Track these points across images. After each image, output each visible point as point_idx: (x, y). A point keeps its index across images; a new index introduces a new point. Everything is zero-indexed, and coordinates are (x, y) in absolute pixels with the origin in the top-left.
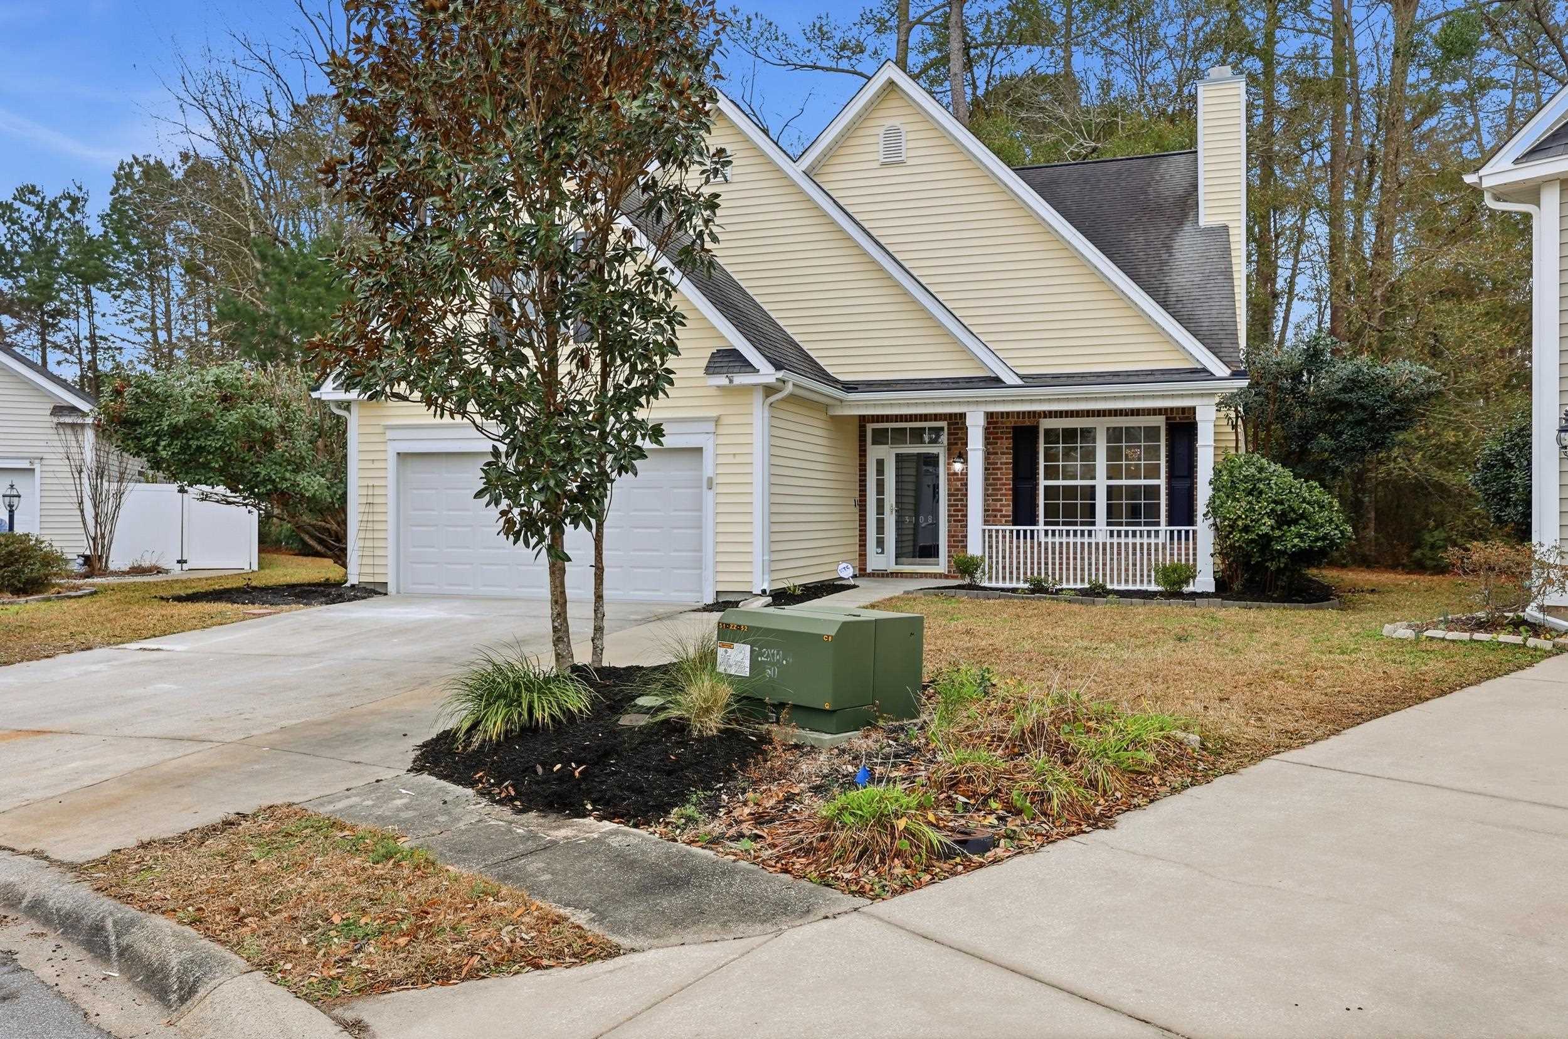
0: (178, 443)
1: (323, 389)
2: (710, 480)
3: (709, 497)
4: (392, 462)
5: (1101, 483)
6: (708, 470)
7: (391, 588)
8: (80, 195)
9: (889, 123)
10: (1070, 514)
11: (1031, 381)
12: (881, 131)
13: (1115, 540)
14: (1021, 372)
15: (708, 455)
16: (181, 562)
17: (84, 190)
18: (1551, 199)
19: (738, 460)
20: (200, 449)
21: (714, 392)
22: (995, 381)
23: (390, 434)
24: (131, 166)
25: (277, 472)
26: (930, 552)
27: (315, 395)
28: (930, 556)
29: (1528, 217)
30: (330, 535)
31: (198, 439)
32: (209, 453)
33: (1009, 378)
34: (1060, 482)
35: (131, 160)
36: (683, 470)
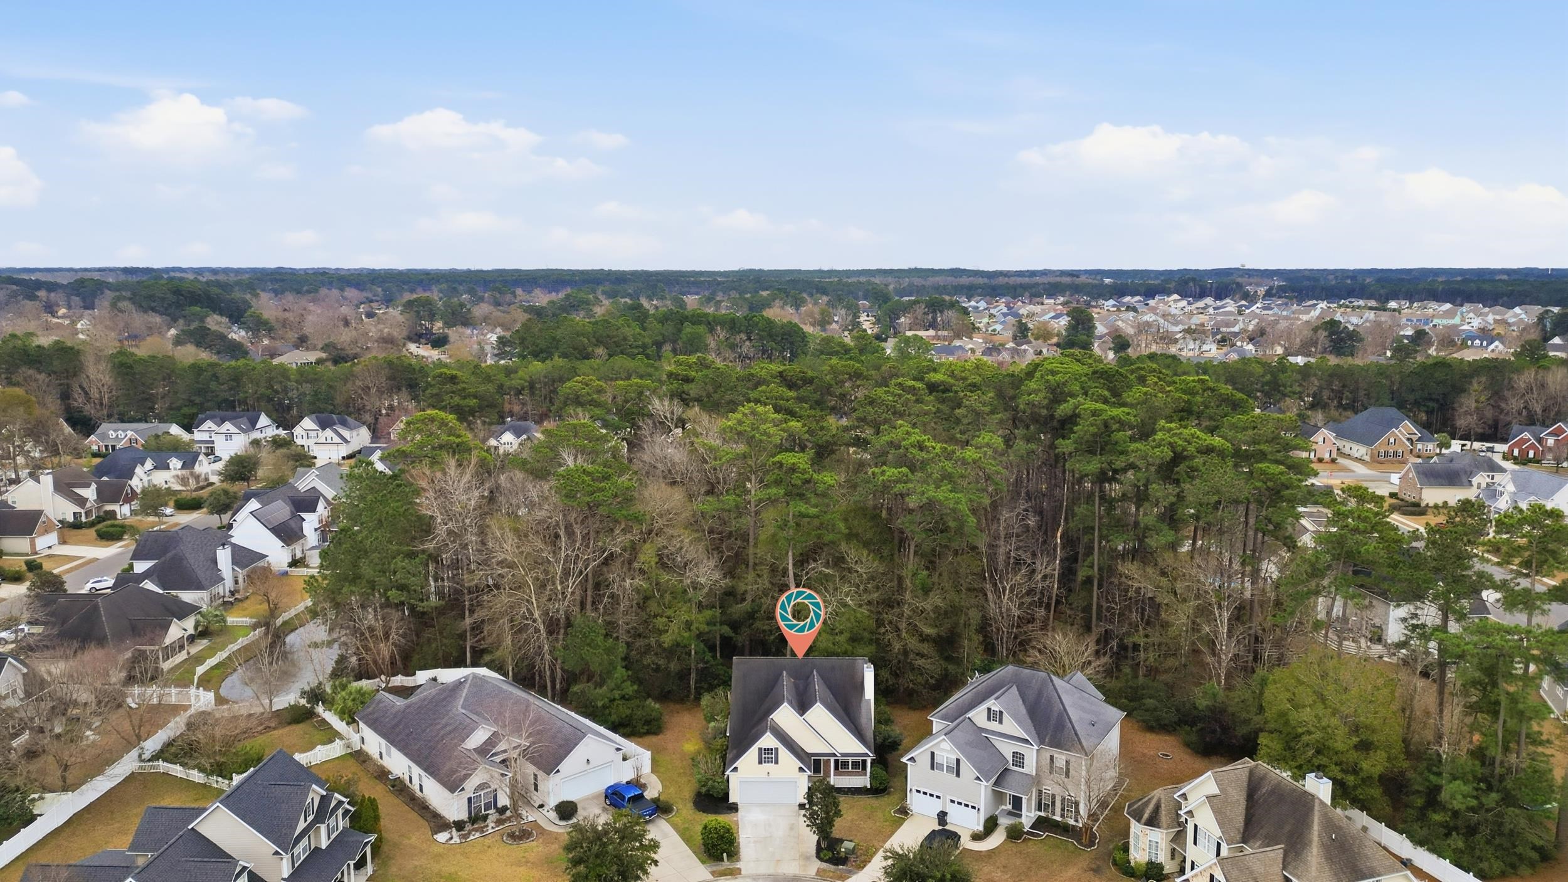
3: (799, 789)
4: (738, 782)
6: (798, 785)
23: (738, 779)
36: (793, 784)
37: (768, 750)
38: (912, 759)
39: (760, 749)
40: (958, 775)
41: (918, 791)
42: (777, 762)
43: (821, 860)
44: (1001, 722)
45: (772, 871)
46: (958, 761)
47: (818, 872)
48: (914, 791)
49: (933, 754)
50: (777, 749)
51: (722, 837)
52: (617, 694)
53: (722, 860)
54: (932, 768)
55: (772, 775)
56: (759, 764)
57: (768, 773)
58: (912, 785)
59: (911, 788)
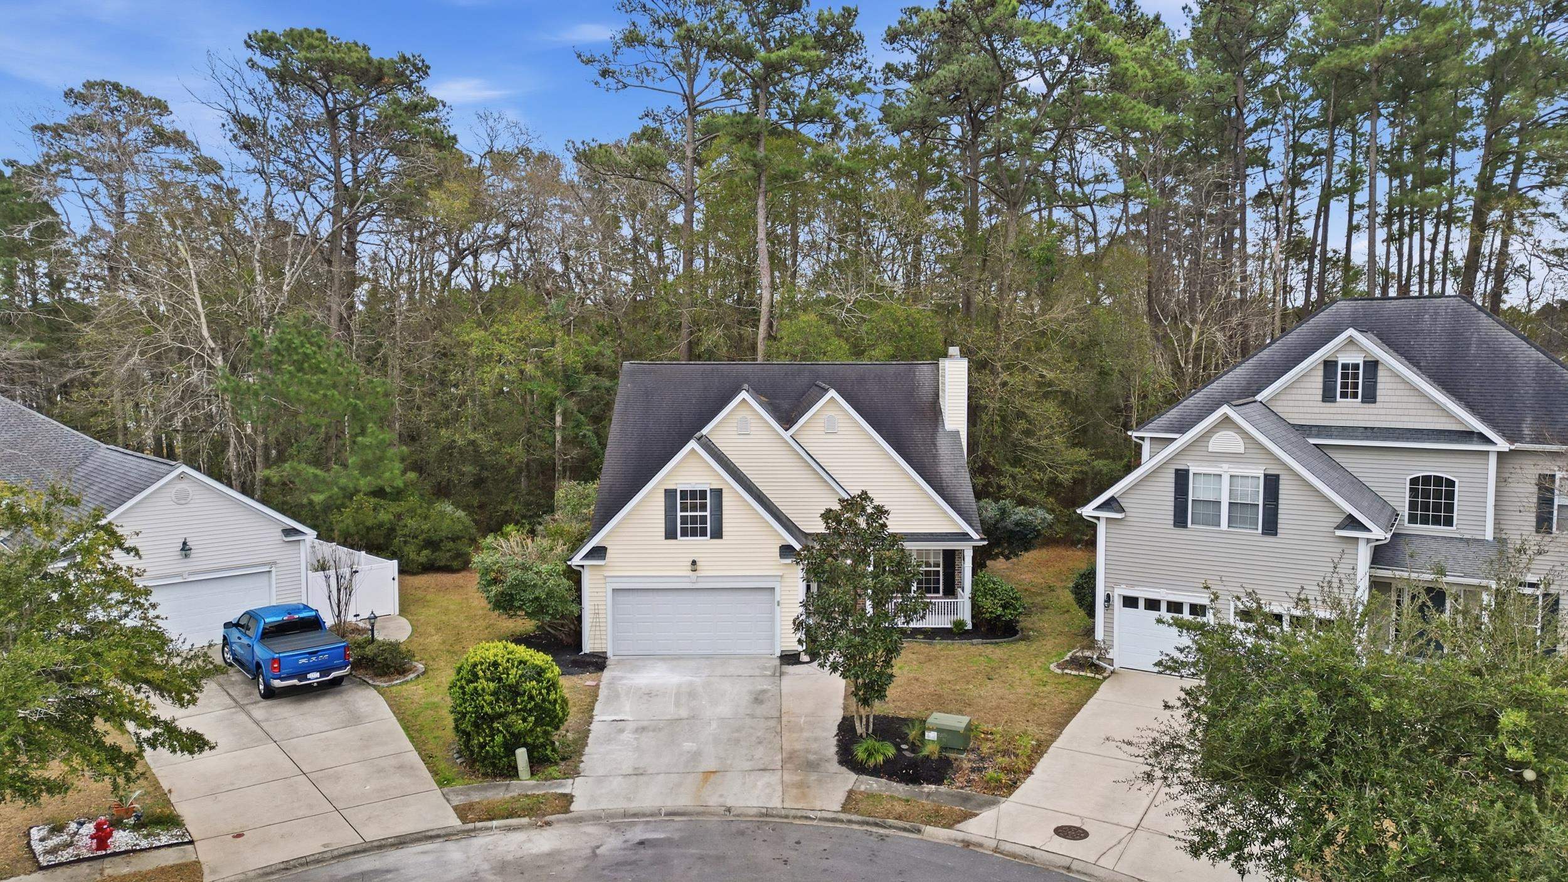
1: (573, 559)
2: (778, 602)
3: (778, 609)
4: (610, 593)
6: (777, 598)
7: (609, 654)
9: (829, 414)
12: (826, 417)
15: (777, 590)
18: (1102, 525)
19: (791, 593)
21: (779, 567)
23: (608, 580)
29: (1095, 530)
36: (764, 597)
37: (694, 498)
38: (1111, 504)
39: (670, 494)
40: (1271, 527)
41: (1130, 602)
42: (718, 534)
43: (858, 768)
44: (1370, 397)
45: (683, 800)
46: (1272, 484)
47: (851, 801)
48: (1117, 603)
49: (1182, 478)
50: (718, 493)
51: (514, 691)
52: (364, 483)
53: (512, 772)
54: (1180, 520)
55: (705, 570)
56: (666, 538)
57: (694, 563)
58: (1110, 584)
59: (1108, 595)
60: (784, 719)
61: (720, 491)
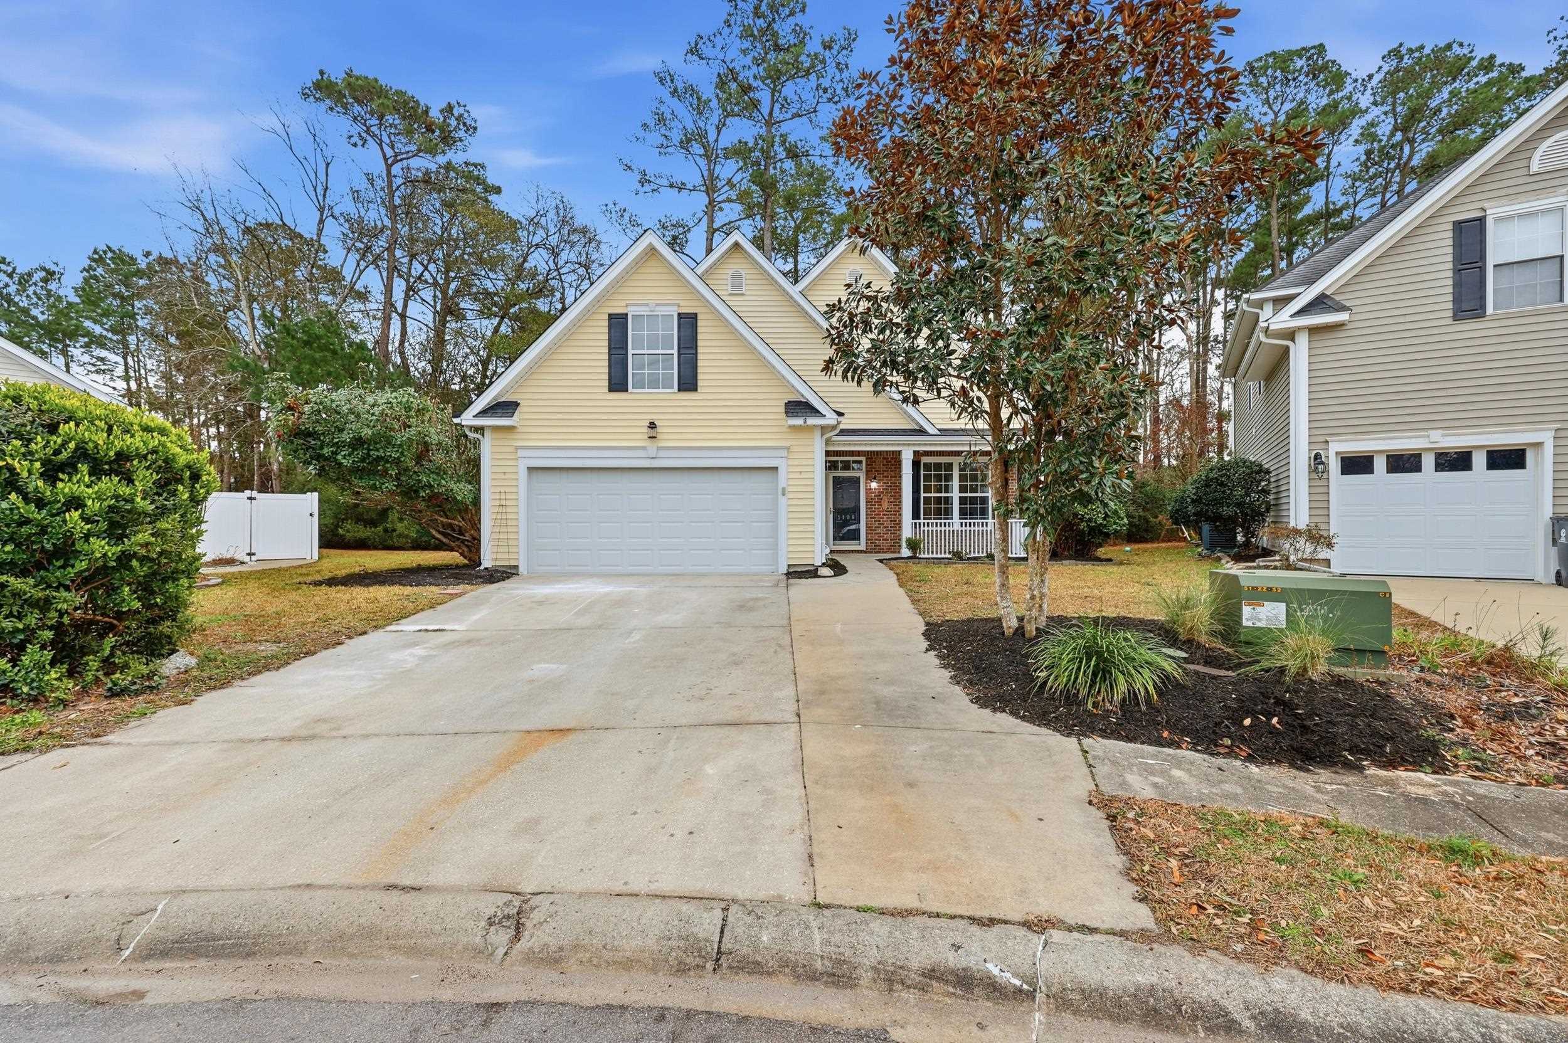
0: (360, 453)
1: (464, 416)
2: (784, 489)
3: (782, 501)
4: (523, 473)
5: (956, 495)
6: (782, 483)
7: (522, 569)
8: (56, 269)
9: (852, 267)
10: (938, 513)
11: (944, 432)
12: (847, 272)
13: (964, 528)
14: (939, 427)
15: (782, 471)
16: (250, 554)
17: (61, 266)
18: (1303, 340)
19: (803, 475)
20: (379, 458)
21: (785, 430)
22: (922, 432)
23: (521, 453)
24: (105, 252)
25: (434, 480)
26: (854, 536)
27: (456, 421)
28: (854, 539)
29: (1287, 348)
30: (454, 530)
31: (377, 450)
32: (387, 462)
33: (931, 430)
34: (932, 495)
35: (105, 248)
36: (760, 482)
37: (651, 325)
39: (617, 321)
42: (689, 384)
50: (690, 321)
54: (1468, 305)
55: (668, 437)
56: (611, 390)
57: (652, 426)
58: (1318, 436)
59: (1317, 457)
60: (797, 630)
61: (694, 317)
